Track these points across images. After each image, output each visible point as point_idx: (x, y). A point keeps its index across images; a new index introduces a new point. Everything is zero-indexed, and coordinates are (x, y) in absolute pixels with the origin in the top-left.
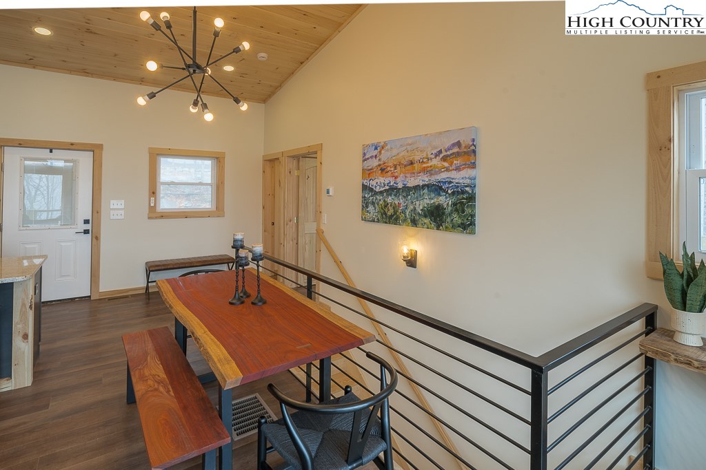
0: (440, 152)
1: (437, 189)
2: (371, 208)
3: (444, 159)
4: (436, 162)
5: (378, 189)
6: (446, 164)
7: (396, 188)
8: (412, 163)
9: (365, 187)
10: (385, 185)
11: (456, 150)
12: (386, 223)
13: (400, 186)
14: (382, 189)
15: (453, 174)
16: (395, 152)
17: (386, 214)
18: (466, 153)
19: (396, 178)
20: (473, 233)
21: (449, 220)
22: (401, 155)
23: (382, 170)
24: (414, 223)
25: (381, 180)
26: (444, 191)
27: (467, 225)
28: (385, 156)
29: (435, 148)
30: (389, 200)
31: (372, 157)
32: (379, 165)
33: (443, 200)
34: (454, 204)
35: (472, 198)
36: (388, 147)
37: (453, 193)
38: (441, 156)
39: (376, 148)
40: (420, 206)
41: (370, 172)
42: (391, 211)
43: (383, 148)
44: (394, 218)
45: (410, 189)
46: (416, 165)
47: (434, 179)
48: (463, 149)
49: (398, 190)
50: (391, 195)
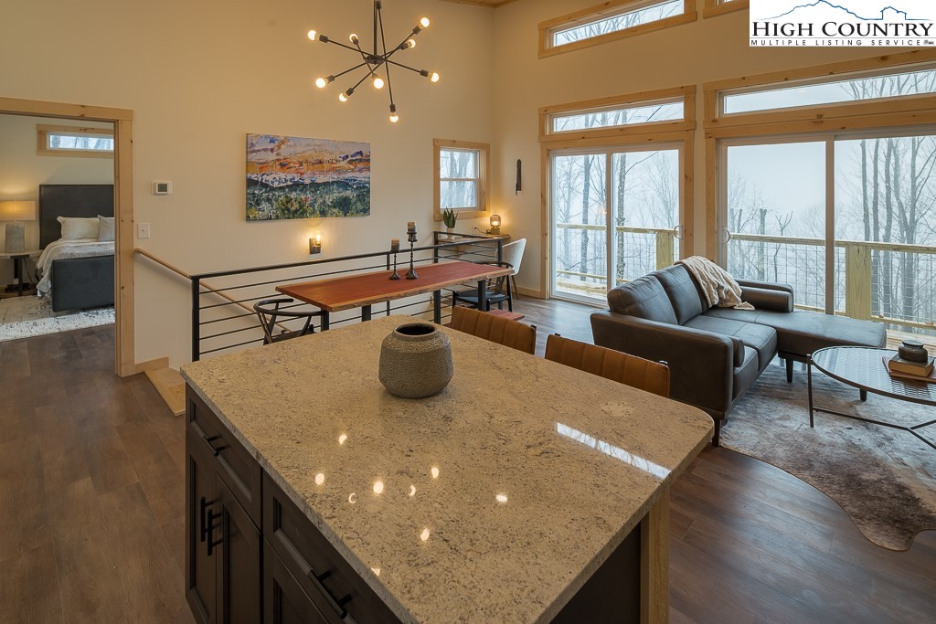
0: (347, 157)
1: (344, 185)
2: (264, 205)
3: (350, 162)
4: (344, 164)
5: (276, 184)
6: (352, 167)
7: (303, 184)
8: (321, 162)
9: (251, 183)
10: (286, 181)
11: (359, 157)
12: (289, 219)
13: (307, 181)
14: (282, 185)
15: (356, 175)
16: (299, 149)
17: (288, 210)
18: (362, 159)
19: (301, 174)
20: (369, 215)
21: (354, 208)
22: (307, 154)
23: (282, 165)
24: (323, 214)
25: (283, 176)
26: (350, 186)
27: (366, 211)
28: (284, 151)
29: (342, 153)
30: (293, 195)
31: (265, 150)
32: (278, 160)
33: (348, 193)
34: (358, 196)
35: (368, 192)
36: (292, 143)
37: (358, 188)
38: (348, 160)
39: (272, 141)
40: (329, 199)
41: (263, 166)
42: (296, 206)
43: (283, 143)
44: (300, 213)
45: (318, 185)
46: (325, 165)
47: (342, 177)
48: (364, 158)
49: (305, 186)
50: (295, 190)
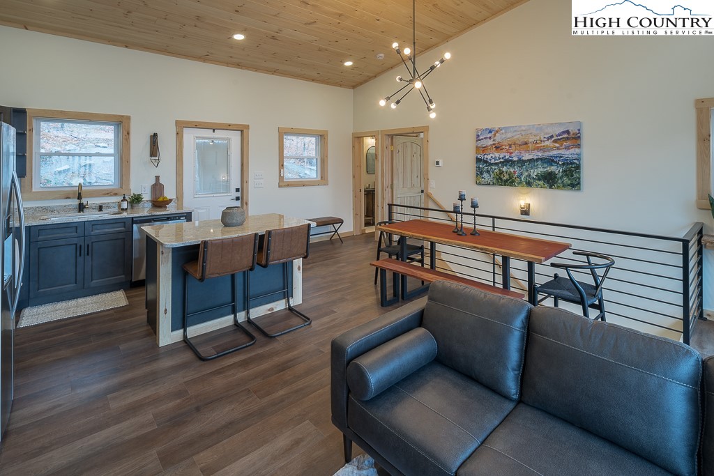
0: (552, 136)
1: (550, 161)
2: (485, 175)
3: (555, 141)
4: (548, 143)
5: (492, 161)
6: (557, 145)
7: (511, 161)
8: (526, 143)
9: (478, 160)
10: (499, 159)
11: (566, 136)
12: (501, 185)
13: (515, 159)
14: (496, 162)
15: (562, 152)
16: (509, 135)
17: (501, 179)
18: (573, 138)
19: (511, 153)
20: (579, 189)
21: (560, 181)
22: (515, 137)
23: (497, 148)
24: (529, 184)
25: (497, 155)
26: (556, 162)
27: (575, 185)
28: (498, 138)
29: (547, 134)
30: (504, 169)
31: (486, 138)
32: (494, 144)
33: (553, 168)
34: (564, 171)
35: (578, 167)
36: (503, 131)
37: (563, 164)
38: (553, 139)
39: (490, 132)
40: (534, 173)
41: (484, 149)
42: (506, 177)
43: (497, 132)
44: (510, 182)
45: (524, 161)
46: (530, 145)
47: (546, 154)
48: (571, 135)
49: (513, 162)
50: (506, 165)
